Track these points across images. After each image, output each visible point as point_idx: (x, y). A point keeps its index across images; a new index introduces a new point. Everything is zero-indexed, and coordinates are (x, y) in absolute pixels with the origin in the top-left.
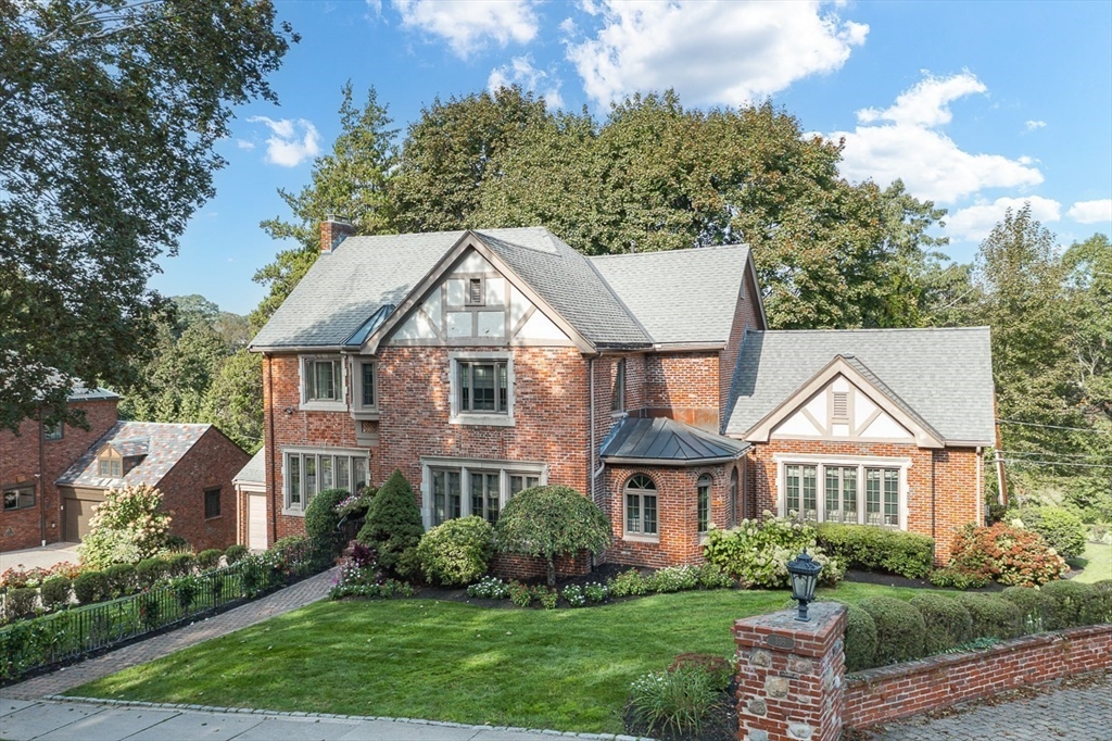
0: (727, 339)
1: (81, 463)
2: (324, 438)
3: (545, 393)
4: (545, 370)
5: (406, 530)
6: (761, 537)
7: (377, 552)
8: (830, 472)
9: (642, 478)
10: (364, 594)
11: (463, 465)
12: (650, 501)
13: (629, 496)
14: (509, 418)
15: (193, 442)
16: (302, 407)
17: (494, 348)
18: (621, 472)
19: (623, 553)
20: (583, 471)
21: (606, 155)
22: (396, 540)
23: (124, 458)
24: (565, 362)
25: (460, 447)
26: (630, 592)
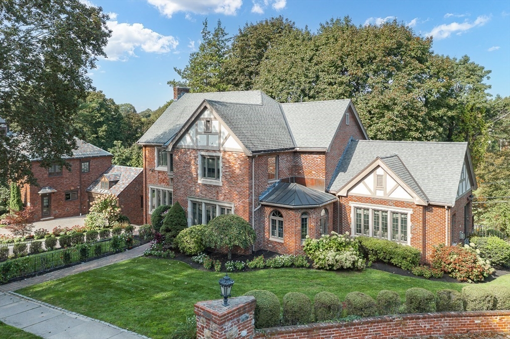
0: (328, 147)
1: (96, 182)
2: (164, 182)
3: (233, 172)
4: (234, 162)
5: (177, 228)
6: (329, 244)
7: (165, 237)
8: (376, 213)
9: (277, 212)
10: (155, 255)
11: (203, 201)
12: (281, 223)
13: (273, 220)
14: (219, 182)
15: (136, 176)
16: (156, 169)
17: (214, 151)
18: (269, 208)
19: (269, 245)
20: (247, 208)
21: (312, 49)
22: (173, 232)
23: (110, 182)
24: (241, 159)
25: (202, 193)
26: (256, 266)
